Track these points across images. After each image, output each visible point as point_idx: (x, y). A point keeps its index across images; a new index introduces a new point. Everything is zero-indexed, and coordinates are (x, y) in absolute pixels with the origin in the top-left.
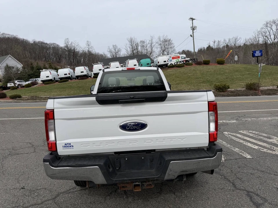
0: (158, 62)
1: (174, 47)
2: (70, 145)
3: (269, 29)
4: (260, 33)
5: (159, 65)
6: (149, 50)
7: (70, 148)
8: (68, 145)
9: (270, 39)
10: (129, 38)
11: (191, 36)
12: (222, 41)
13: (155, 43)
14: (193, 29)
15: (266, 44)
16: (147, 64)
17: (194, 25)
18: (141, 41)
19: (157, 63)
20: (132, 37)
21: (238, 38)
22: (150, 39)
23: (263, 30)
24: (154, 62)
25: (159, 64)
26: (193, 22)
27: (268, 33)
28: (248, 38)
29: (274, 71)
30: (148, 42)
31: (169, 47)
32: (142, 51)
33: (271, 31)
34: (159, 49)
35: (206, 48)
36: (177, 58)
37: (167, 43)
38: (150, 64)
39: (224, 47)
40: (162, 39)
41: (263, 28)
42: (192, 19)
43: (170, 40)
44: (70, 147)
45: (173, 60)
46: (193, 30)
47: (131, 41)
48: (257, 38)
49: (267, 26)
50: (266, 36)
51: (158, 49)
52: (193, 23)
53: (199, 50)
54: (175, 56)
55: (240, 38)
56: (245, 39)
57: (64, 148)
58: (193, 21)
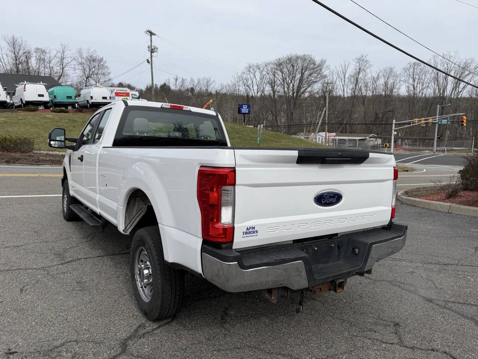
0: (92, 98)
1: (109, 73)
2: (253, 230)
3: (252, 76)
4: (240, 78)
5: (92, 103)
6: (58, 69)
7: (253, 235)
8: (251, 230)
9: (252, 91)
10: (10, 36)
11: (148, 62)
12: (189, 80)
13: (70, 60)
14: (152, 50)
15: (248, 96)
16: (67, 97)
17: (153, 45)
18: (37, 49)
19: (89, 99)
20: (17, 36)
21: (212, 80)
22: (58, 49)
23: (244, 76)
24: (81, 96)
25: (93, 101)
26: (151, 38)
27: (250, 82)
28: (225, 83)
29: (268, 137)
30: (53, 53)
31: (100, 72)
32: (39, 69)
33: (254, 81)
34: (79, 72)
35: (159, 87)
36: (125, 95)
37: (96, 64)
38: (73, 97)
39: (187, 90)
40: (85, 55)
41: (244, 73)
42: (151, 34)
43: (102, 59)
44: (254, 232)
45: (116, 97)
46: (152, 52)
47: (14, 44)
48: (237, 85)
49: (249, 71)
50: (248, 86)
51: (77, 71)
52: (151, 41)
53: (147, 87)
54: (121, 92)
55: (214, 81)
56: (220, 83)
57: (244, 236)
58: (153, 36)
